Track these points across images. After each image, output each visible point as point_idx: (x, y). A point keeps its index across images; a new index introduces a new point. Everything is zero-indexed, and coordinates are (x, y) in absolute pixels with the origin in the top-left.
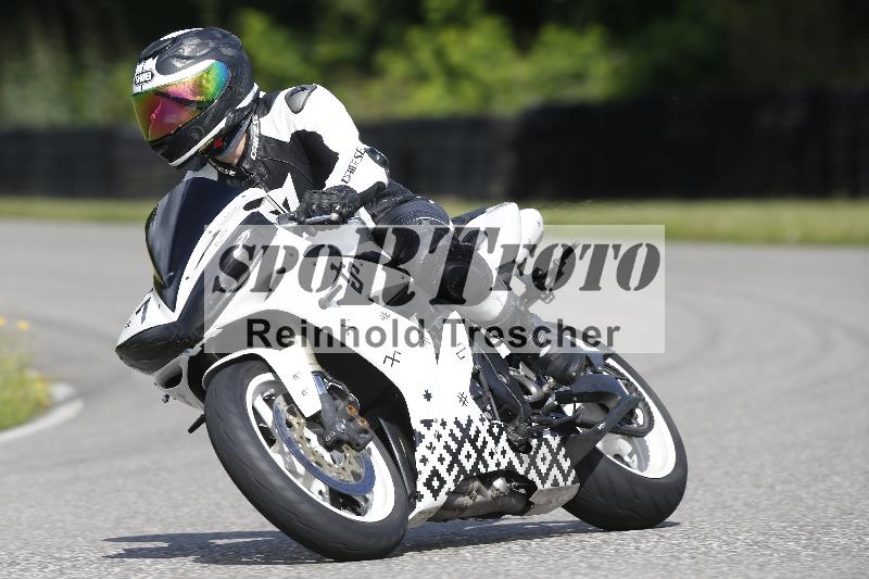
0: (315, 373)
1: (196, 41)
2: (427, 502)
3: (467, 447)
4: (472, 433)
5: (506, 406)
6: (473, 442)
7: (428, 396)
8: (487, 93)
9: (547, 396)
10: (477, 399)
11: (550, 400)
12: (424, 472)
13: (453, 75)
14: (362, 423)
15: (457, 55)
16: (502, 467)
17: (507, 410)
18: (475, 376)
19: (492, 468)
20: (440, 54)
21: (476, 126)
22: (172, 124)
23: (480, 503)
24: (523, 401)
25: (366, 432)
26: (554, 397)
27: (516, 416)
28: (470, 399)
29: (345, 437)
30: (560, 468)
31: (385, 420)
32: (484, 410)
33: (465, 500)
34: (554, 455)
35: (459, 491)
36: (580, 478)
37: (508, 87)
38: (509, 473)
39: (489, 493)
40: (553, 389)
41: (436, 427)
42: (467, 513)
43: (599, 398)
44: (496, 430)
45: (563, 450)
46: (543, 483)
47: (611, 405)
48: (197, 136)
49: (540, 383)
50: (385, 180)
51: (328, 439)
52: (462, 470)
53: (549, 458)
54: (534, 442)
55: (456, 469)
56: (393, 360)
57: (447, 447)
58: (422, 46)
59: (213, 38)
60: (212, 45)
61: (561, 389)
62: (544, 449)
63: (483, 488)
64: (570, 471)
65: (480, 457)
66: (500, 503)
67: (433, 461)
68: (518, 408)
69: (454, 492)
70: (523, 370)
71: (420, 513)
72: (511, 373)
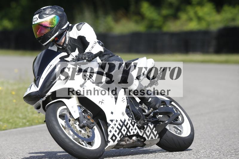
0: (78, 106)
1: (50, 9)
2: (111, 143)
3: (124, 128)
4: (126, 124)
5: (137, 116)
6: (126, 126)
7: (112, 113)
8: (209, 24)
9: (151, 113)
10: (128, 114)
11: (151, 114)
12: (110, 135)
13: (200, 19)
14: (92, 121)
15: (200, 14)
16: (135, 133)
17: (137, 117)
18: (127, 107)
19: (132, 134)
20: (196, 13)
21: (205, 33)
22: (43, 33)
23: (128, 144)
24: (143, 115)
25: (93, 123)
26: (153, 113)
27: (140, 119)
28: (125, 114)
29: (86, 125)
30: (154, 134)
31: (100, 119)
32: (130, 117)
33: (124, 143)
34: (152, 130)
35: (121, 140)
36: (160, 137)
37: (215, 22)
38: (137, 135)
39: (131, 141)
40: (152, 111)
41: (114, 122)
42: (125, 146)
43: (167, 114)
44: (133, 123)
45: (155, 129)
46: (148, 138)
47: (171, 116)
48: (50, 37)
49: (149, 109)
50: (103, 50)
51: (81, 125)
52: (122, 134)
53: (150, 131)
54: (145, 126)
55: (120, 134)
56: (102, 102)
57: (118, 128)
58: (191, 11)
59: (55, 9)
60: (55, 11)
61: (155, 111)
62: (148, 128)
63: (129, 139)
64: (156, 135)
65: (128, 131)
66: (135, 144)
67: (113, 132)
68: (141, 117)
69: (120, 140)
70: (144, 105)
71: (109, 146)
72: (140, 106)
